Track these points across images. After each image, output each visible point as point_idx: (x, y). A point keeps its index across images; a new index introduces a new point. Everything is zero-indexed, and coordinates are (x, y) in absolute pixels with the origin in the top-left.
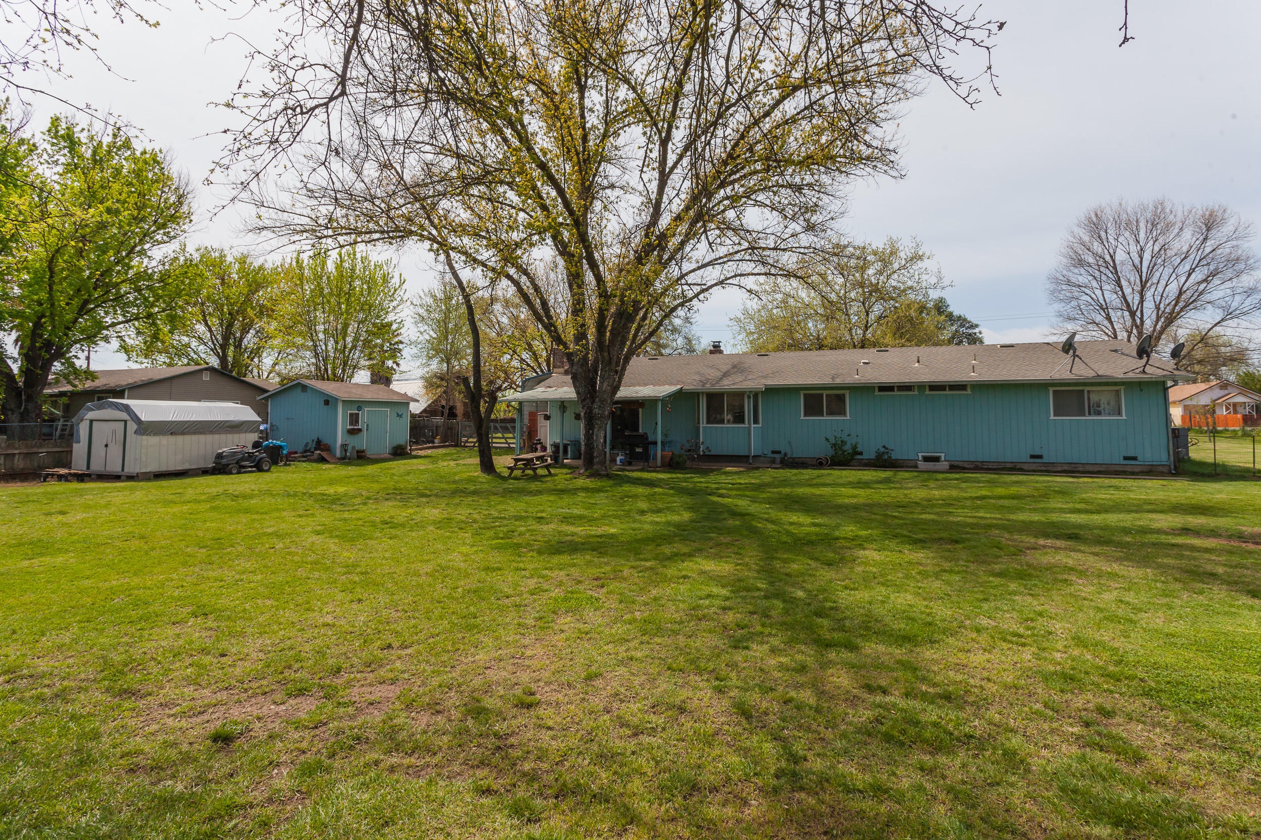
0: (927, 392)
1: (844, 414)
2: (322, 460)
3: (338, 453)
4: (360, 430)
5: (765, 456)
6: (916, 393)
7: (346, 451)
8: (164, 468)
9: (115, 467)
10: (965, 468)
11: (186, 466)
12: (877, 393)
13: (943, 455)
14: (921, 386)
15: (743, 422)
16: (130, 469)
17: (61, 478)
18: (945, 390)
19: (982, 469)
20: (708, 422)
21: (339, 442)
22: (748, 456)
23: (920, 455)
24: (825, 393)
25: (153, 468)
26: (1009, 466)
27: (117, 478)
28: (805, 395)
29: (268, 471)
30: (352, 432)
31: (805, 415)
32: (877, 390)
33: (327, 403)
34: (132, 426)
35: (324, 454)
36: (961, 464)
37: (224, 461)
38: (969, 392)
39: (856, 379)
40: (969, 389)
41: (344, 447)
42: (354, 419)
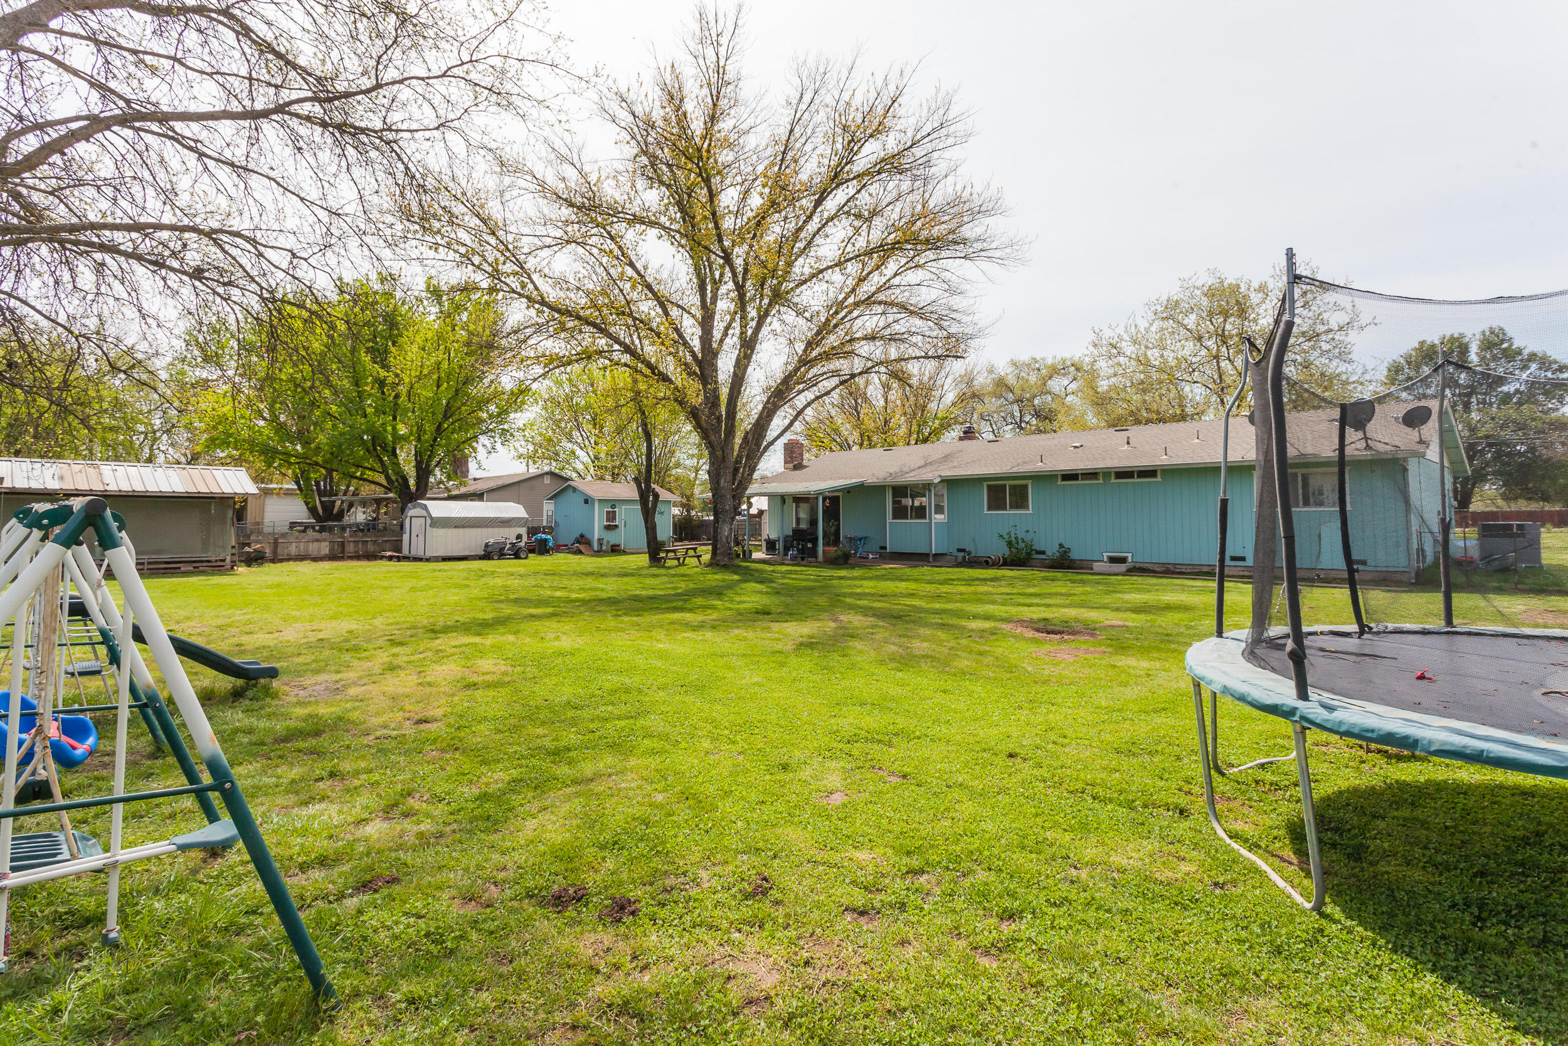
0: (1113, 480)
1: (1027, 508)
2: (580, 552)
3: (596, 547)
4: (616, 526)
5: (951, 554)
6: (1101, 481)
7: (601, 545)
8: (449, 554)
9: (420, 553)
10: (1154, 572)
11: (467, 553)
12: (1060, 482)
13: (1130, 555)
14: (1106, 473)
15: (925, 517)
16: (429, 554)
17: (390, 558)
18: (1133, 477)
19: (1174, 573)
20: (894, 518)
21: (596, 537)
22: (928, 555)
23: (1105, 555)
24: (1008, 483)
25: (441, 553)
26: (1205, 569)
27: (420, 559)
28: (989, 487)
29: (526, 558)
30: (608, 528)
31: (989, 508)
32: (1059, 479)
33: (586, 502)
34: (429, 521)
35: (582, 547)
36: (1150, 566)
37: (490, 549)
38: (1159, 479)
39: (1039, 466)
40: (1159, 475)
41: (600, 540)
42: (611, 516)
